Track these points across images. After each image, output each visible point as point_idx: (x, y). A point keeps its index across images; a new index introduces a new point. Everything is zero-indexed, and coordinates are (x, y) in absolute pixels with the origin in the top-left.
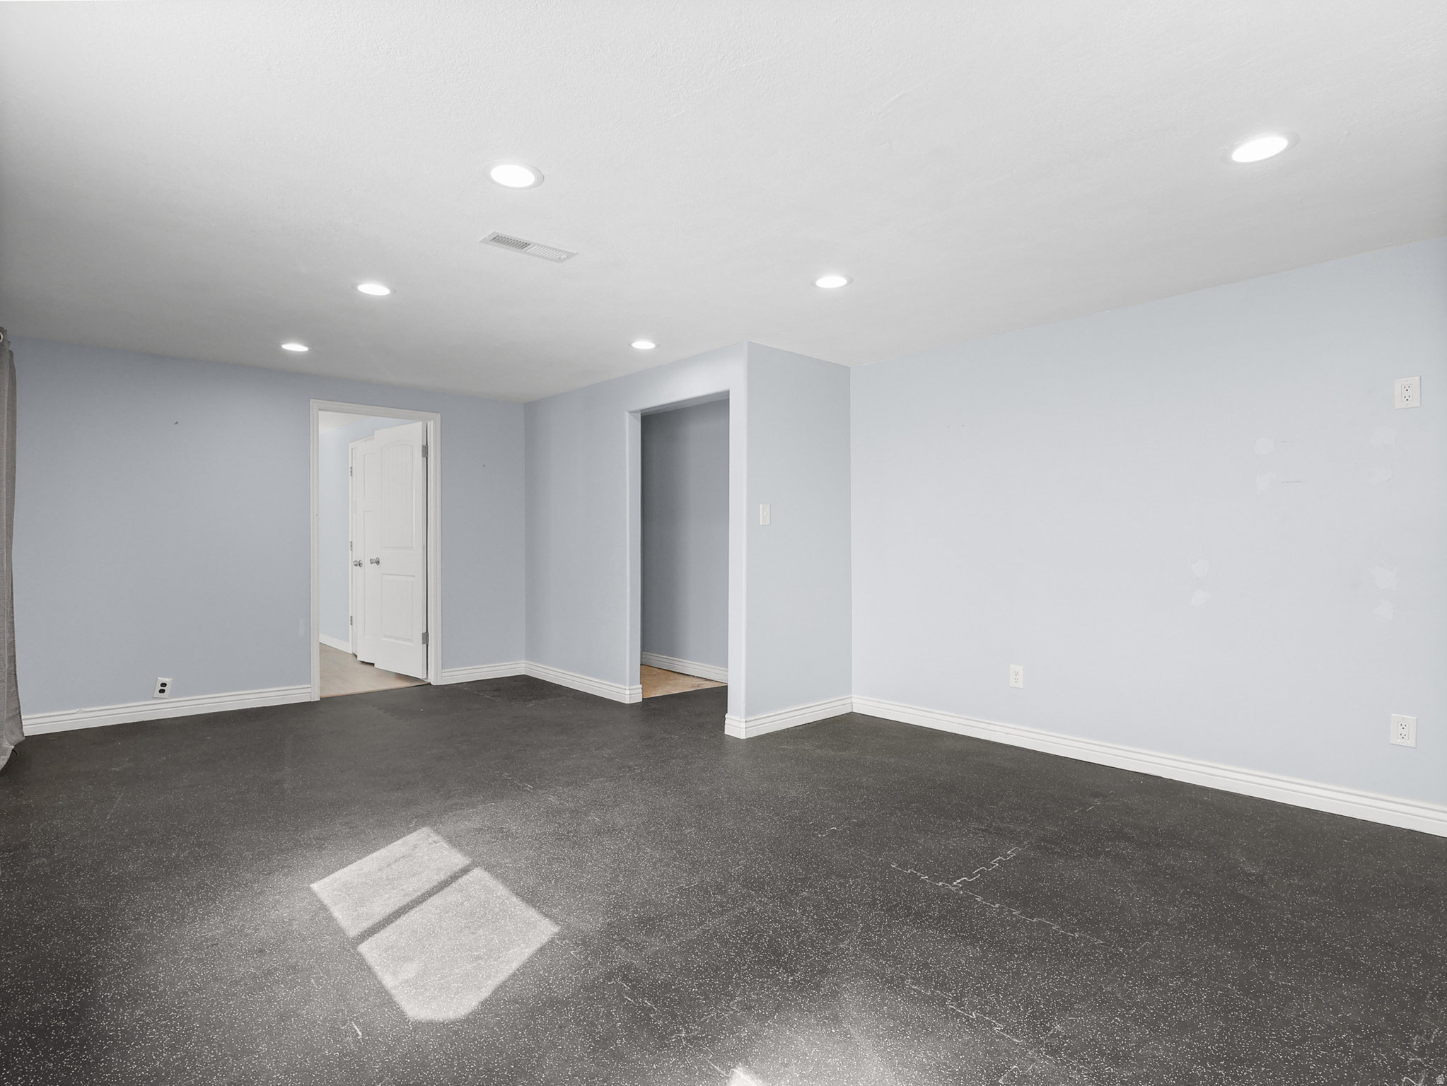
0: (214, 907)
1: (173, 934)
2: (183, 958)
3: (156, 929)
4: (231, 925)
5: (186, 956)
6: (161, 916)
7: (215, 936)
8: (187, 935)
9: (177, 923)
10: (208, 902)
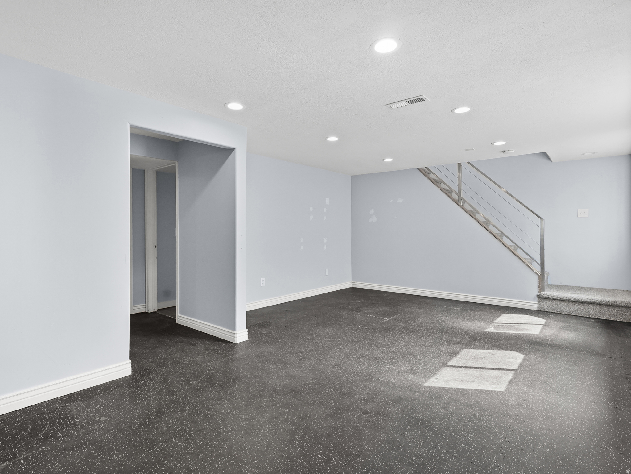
0: (548, 406)
1: (571, 405)
2: (572, 395)
3: (577, 411)
4: (547, 395)
5: (570, 395)
6: (572, 416)
7: (556, 395)
8: (566, 402)
9: (567, 409)
10: (549, 409)
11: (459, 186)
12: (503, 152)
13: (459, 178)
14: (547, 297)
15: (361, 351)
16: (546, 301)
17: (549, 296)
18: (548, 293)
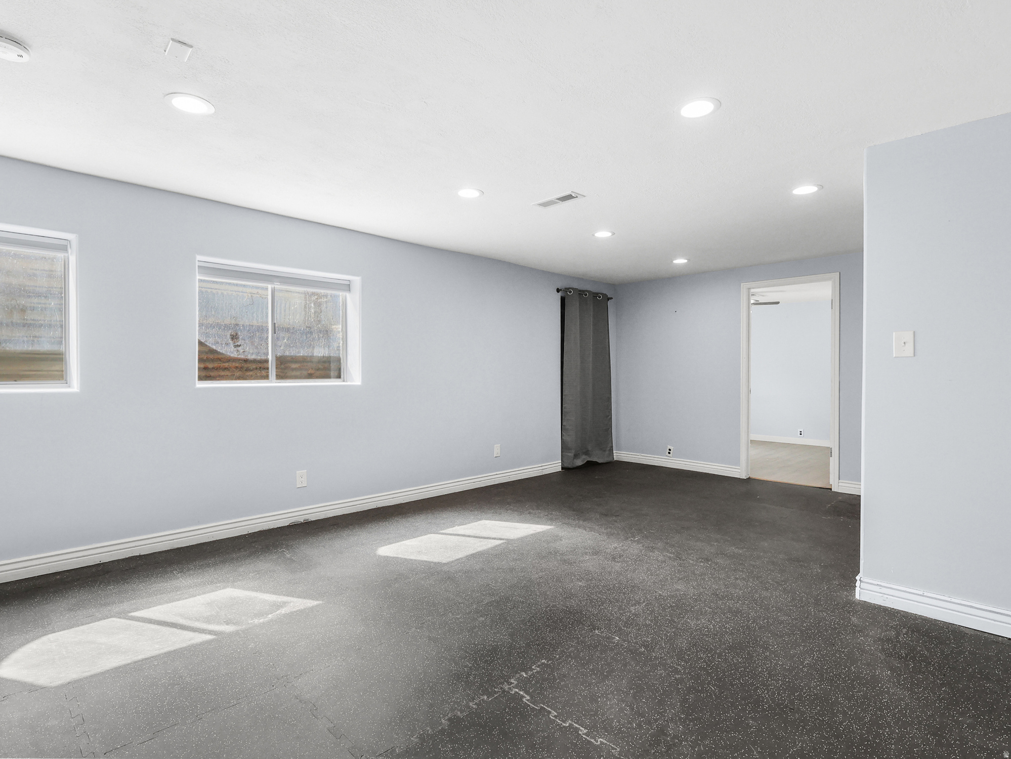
15: (617, 566)
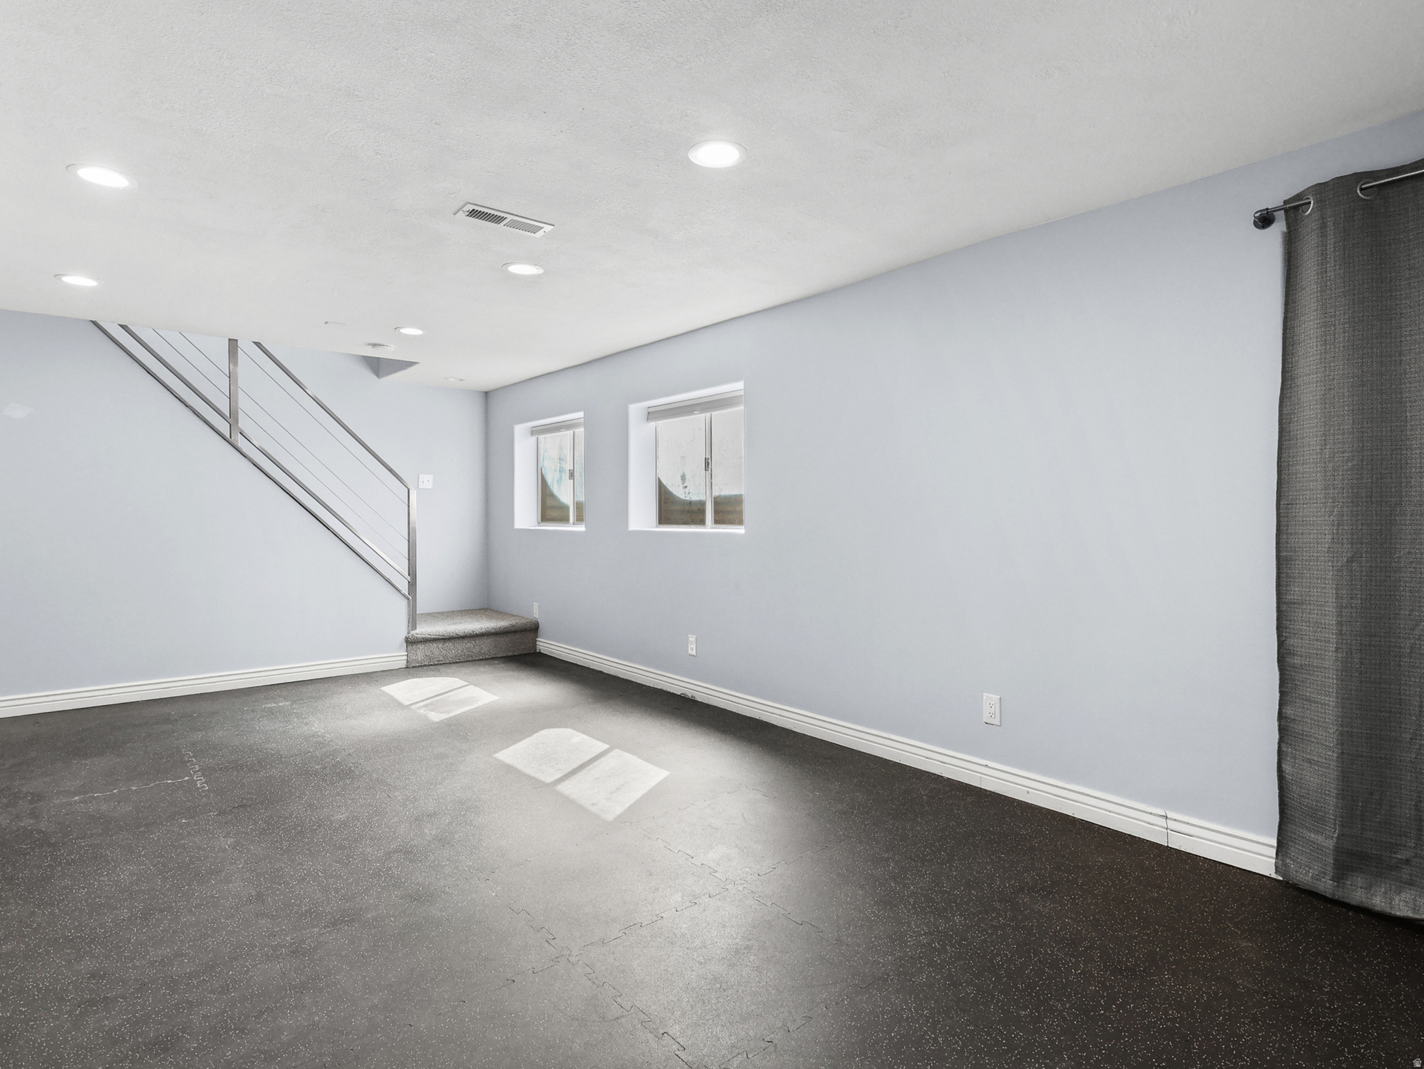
11: (231, 397)
12: (374, 345)
13: (231, 377)
14: (423, 638)
16: (421, 646)
17: (427, 636)
18: (424, 630)
